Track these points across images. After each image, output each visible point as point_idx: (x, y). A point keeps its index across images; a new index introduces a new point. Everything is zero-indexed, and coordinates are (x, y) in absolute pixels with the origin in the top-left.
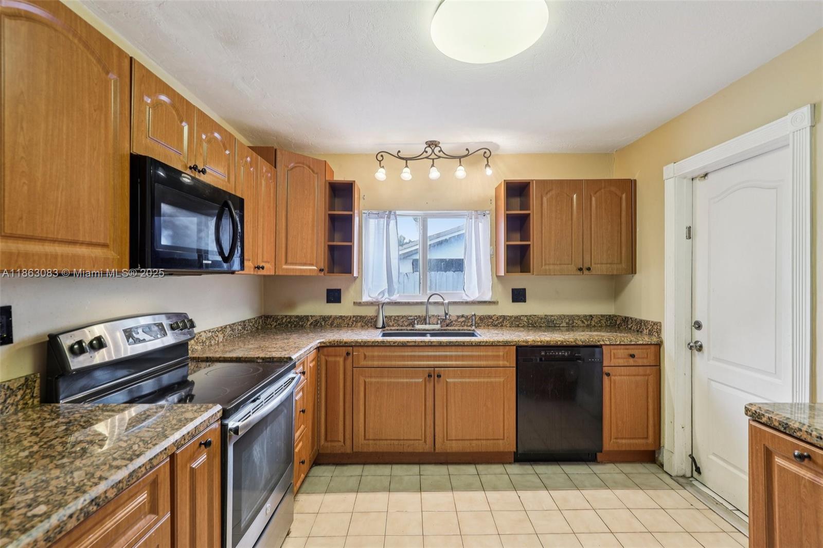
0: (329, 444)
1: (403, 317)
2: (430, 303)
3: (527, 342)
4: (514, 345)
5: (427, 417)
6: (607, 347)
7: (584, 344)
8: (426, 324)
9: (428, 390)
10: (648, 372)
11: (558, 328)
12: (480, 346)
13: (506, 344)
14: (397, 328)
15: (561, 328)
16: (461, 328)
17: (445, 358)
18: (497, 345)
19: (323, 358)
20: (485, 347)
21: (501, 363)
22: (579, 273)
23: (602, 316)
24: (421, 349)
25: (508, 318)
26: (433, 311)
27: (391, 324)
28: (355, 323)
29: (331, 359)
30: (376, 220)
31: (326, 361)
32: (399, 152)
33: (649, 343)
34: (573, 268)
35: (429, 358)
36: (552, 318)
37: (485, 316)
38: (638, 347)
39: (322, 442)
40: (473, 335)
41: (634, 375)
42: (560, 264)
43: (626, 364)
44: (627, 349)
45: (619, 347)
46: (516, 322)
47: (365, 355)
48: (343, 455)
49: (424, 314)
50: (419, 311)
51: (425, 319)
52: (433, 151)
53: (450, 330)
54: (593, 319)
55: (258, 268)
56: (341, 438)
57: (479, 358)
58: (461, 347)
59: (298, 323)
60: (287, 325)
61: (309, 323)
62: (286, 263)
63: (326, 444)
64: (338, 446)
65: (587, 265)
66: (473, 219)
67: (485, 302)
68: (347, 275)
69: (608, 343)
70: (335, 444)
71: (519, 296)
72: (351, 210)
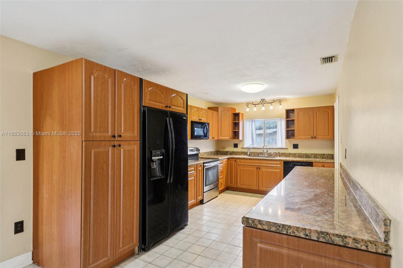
0: (231, 184)
1: (256, 152)
2: (264, 148)
3: (287, 160)
4: (283, 161)
5: (257, 180)
7: (306, 161)
9: (257, 172)
13: (280, 160)
14: (254, 156)
16: (274, 156)
17: (262, 163)
19: (229, 161)
21: (279, 166)
22: (312, 139)
24: (255, 160)
25: (291, 154)
27: (252, 154)
28: (242, 153)
29: (231, 162)
32: (253, 103)
33: (330, 162)
34: (310, 137)
35: (257, 163)
36: (308, 154)
37: (283, 153)
38: (326, 163)
39: (229, 184)
42: (305, 136)
45: (319, 163)
46: (294, 155)
47: (240, 161)
48: (234, 188)
51: (263, 153)
52: (263, 102)
55: (213, 138)
56: (234, 183)
59: (226, 153)
60: (223, 154)
61: (229, 153)
62: (221, 136)
64: (233, 185)
65: (315, 136)
66: (280, 121)
67: (283, 148)
68: (238, 139)
69: (315, 161)
70: (232, 185)
71: (296, 146)
72: (239, 121)
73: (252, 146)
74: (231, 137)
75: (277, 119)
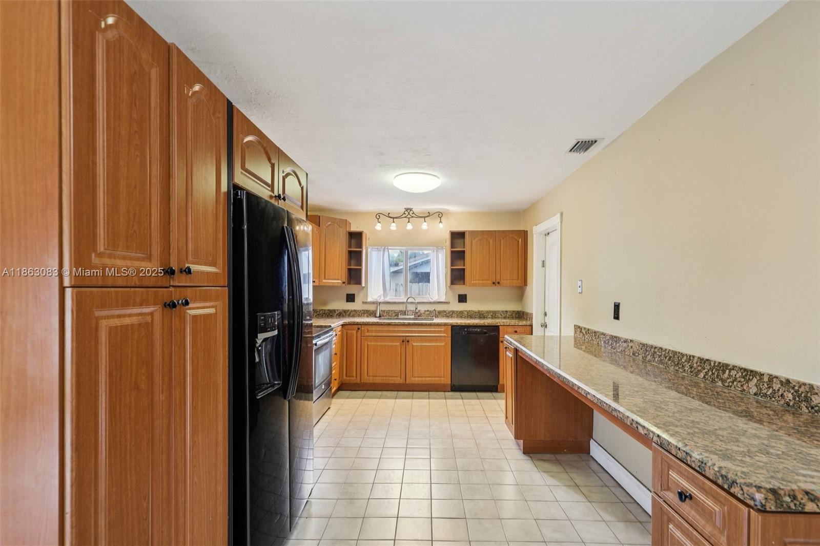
0: (348, 378)
1: (392, 311)
2: (408, 303)
3: (457, 323)
4: (450, 325)
5: (402, 364)
6: (502, 327)
8: (406, 315)
9: (402, 349)
12: (431, 325)
13: (445, 325)
14: (388, 317)
16: (427, 318)
17: (412, 332)
18: (441, 325)
19: (345, 330)
21: (443, 335)
22: (493, 285)
24: (399, 327)
25: (456, 312)
26: (410, 307)
27: (385, 315)
28: (363, 313)
29: (349, 331)
30: (377, 252)
31: (347, 333)
32: (389, 214)
33: (526, 325)
34: (490, 282)
35: (403, 332)
36: (483, 312)
37: (442, 311)
38: (519, 326)
39: (344, 377)
40: (431, 320)
42: (482, 280)
45: (509, 327)
46: (460, 314)
47: (368, 330)
48: (355, 384)
49: (405, 309)
50: (401, 307)
51: (405, 313)
52: (409, 213)
54: (508, 313)
55: (313, 281)
56: (355, 376)
57: (431, 332)
59: (329, 314)
61: (336, 314)
62: (325, 279)
64: (353, 380)
65: (497, 281)
66: (435, 252)
67: (441, 302)
68: (358, 286)
69: (502, 324)
70: (351, 378)
71: (462, 299)
72: (361, 248)
73: (382, 298)
74: (344, 281)
75: (431, 248)
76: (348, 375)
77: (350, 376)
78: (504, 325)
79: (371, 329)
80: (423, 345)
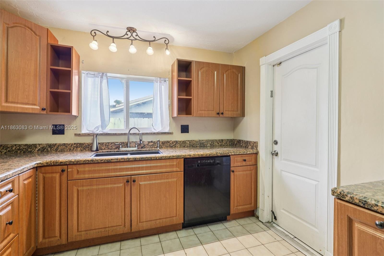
0: (47, 240)
1: (112, 143)
2: (131, 134)
3: (190, 155)
4: (182, 158)
5: (126, 209)
6: (233, 156)
7: (221, 155)
8: (128, 147)
9: (126, 191)
10: (252, 168)
11: (206, 147)
12: (162, 159)
13: (178, 157)
14: (107, 151)
15: (207, 147)
16: (151, 149)
17: (139, 169)
18: (172, 159)
19: (41, 176)
20: (164, 160)
21: (175, 169)
22: (218, 116)
23: (227, 140)
24: (121, 163)
25: (179, 142)
26: (133, 139)
27: (103, 148)
28: (75, 148)
29: (48, 175)
30: (93, 79)
31: (44, 178)
32: (108, 32)
33: (253, 153)
34: (214, 113)
35: (127, 170)
36: (203, 141)
37: (166, 141)
38: (247, 155)
39: (41, 239)
40: (158, 153)
41: (245, 171)
42: (208, 110)
43: (242, 165)
44: (242, 157)
45: (239, 156)
46: (183, 144)
47: (78, 171)
48: (59, 246)
49: (126, 141)
50: (124, 139)
51: (127, 144)
52: (132, 35)
53: (144, 150)
54: (223, 141)
56: (57, 234)
57: (161, 167)
58: (149, 161)
60: (17, 152)
62: (7, 101)
63: (44, 241)
65: (221, 112)
66: (158, 83)
67: (165, 133)
68: (67, 114)
69: (233, 154)
71: (185, 129)
72: (70, 68)
73: (100, 129)
74: (45, 107)
76: (46, 236)
77: (49, 238)
78: (234, 155)
79: (82, 169)
80: (152, 183)
